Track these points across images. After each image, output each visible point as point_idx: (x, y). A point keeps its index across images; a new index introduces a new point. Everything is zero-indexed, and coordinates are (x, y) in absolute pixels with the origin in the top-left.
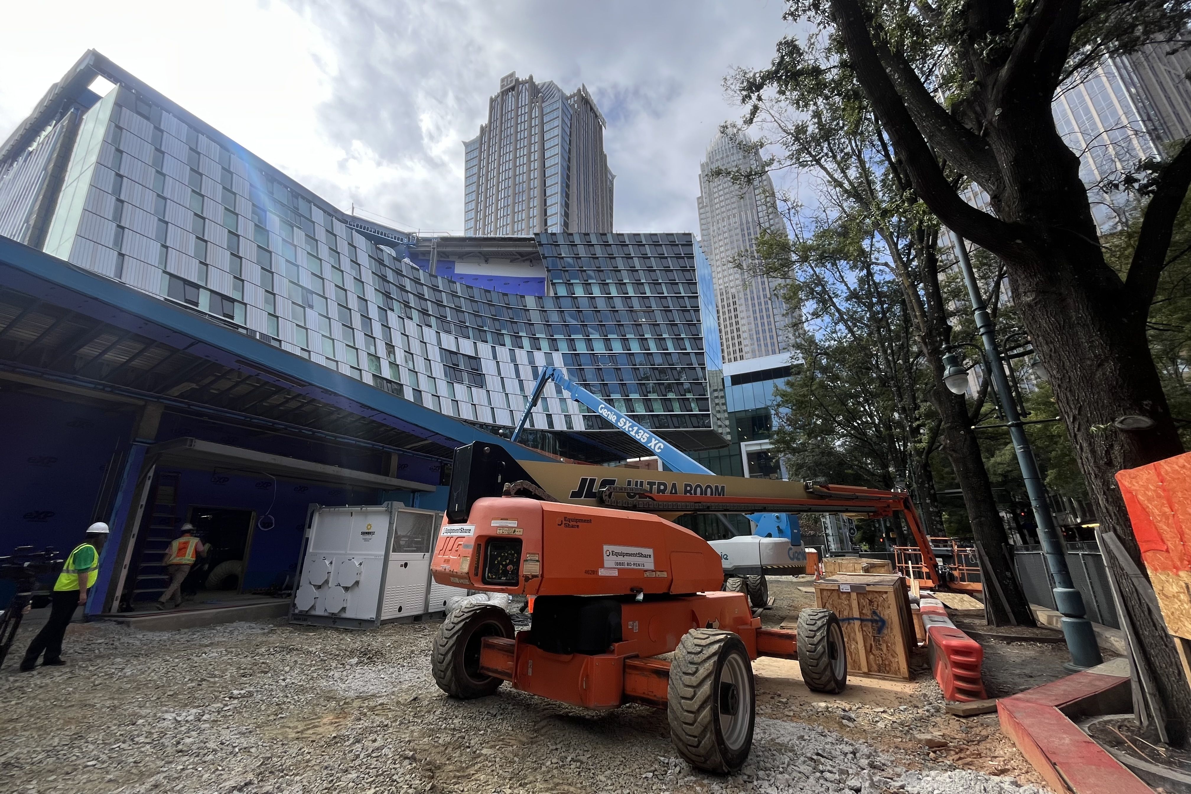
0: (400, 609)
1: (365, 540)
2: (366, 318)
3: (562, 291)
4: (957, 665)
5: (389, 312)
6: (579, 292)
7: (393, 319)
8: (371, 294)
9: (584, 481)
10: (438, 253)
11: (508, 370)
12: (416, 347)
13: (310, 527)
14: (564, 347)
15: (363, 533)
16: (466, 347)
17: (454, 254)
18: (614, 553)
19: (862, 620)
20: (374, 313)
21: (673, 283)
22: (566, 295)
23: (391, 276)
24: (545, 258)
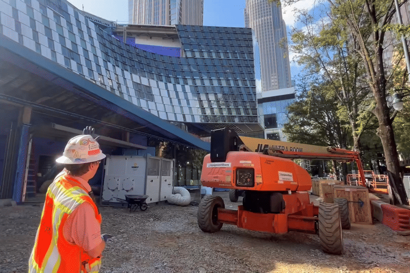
0: (151, 200)
1: (135, 170)
2: (98, 65)
3: (189, 55)
4: (401, 217)
5: (108, 63)
6: (197, 55)
7: (110, 65)
8: (99, 53)
9: (259, 145)
10: (127, 33)
11: (164, 93)
12: (121, 81)
13: (105, 164)
14: (190, 82)
15: (132, 167)
16: (145, 81)
17: (135, 33)
18: (282, 175)
19: (354, 202)
20: (101, 63)
21: (243, 53)
22: (191, 57)
23: (108, 44)
24: (181, 37)
